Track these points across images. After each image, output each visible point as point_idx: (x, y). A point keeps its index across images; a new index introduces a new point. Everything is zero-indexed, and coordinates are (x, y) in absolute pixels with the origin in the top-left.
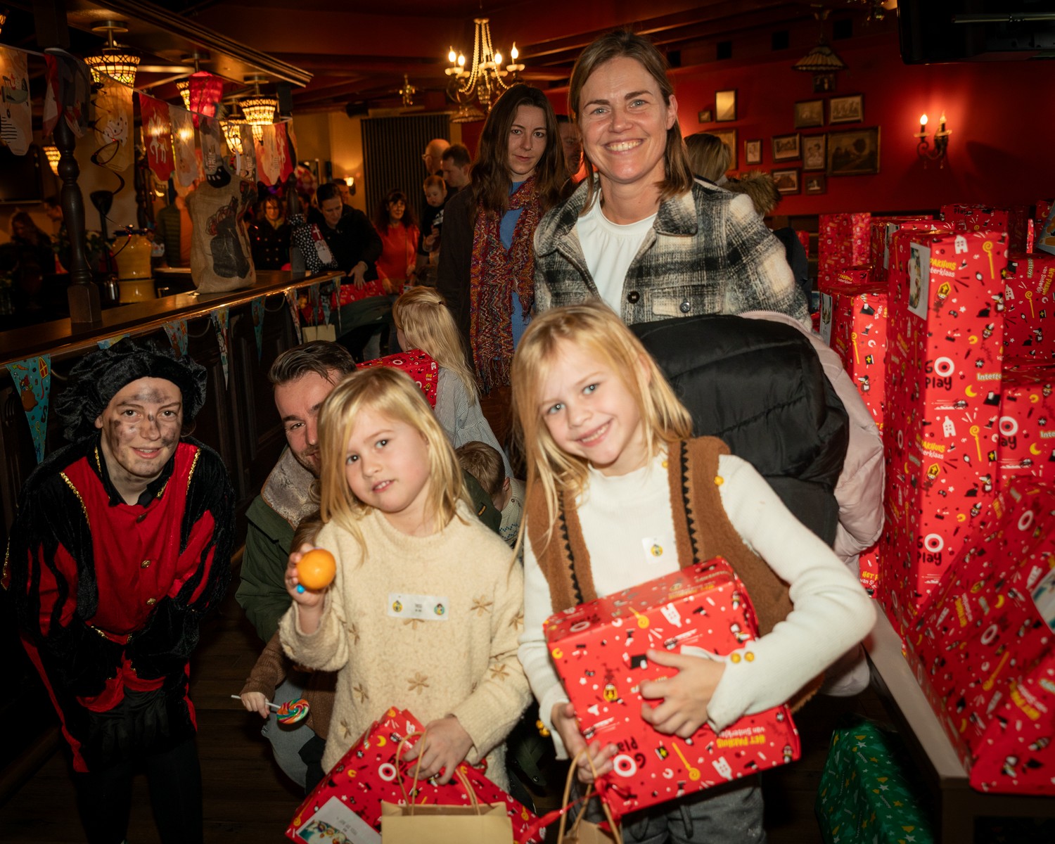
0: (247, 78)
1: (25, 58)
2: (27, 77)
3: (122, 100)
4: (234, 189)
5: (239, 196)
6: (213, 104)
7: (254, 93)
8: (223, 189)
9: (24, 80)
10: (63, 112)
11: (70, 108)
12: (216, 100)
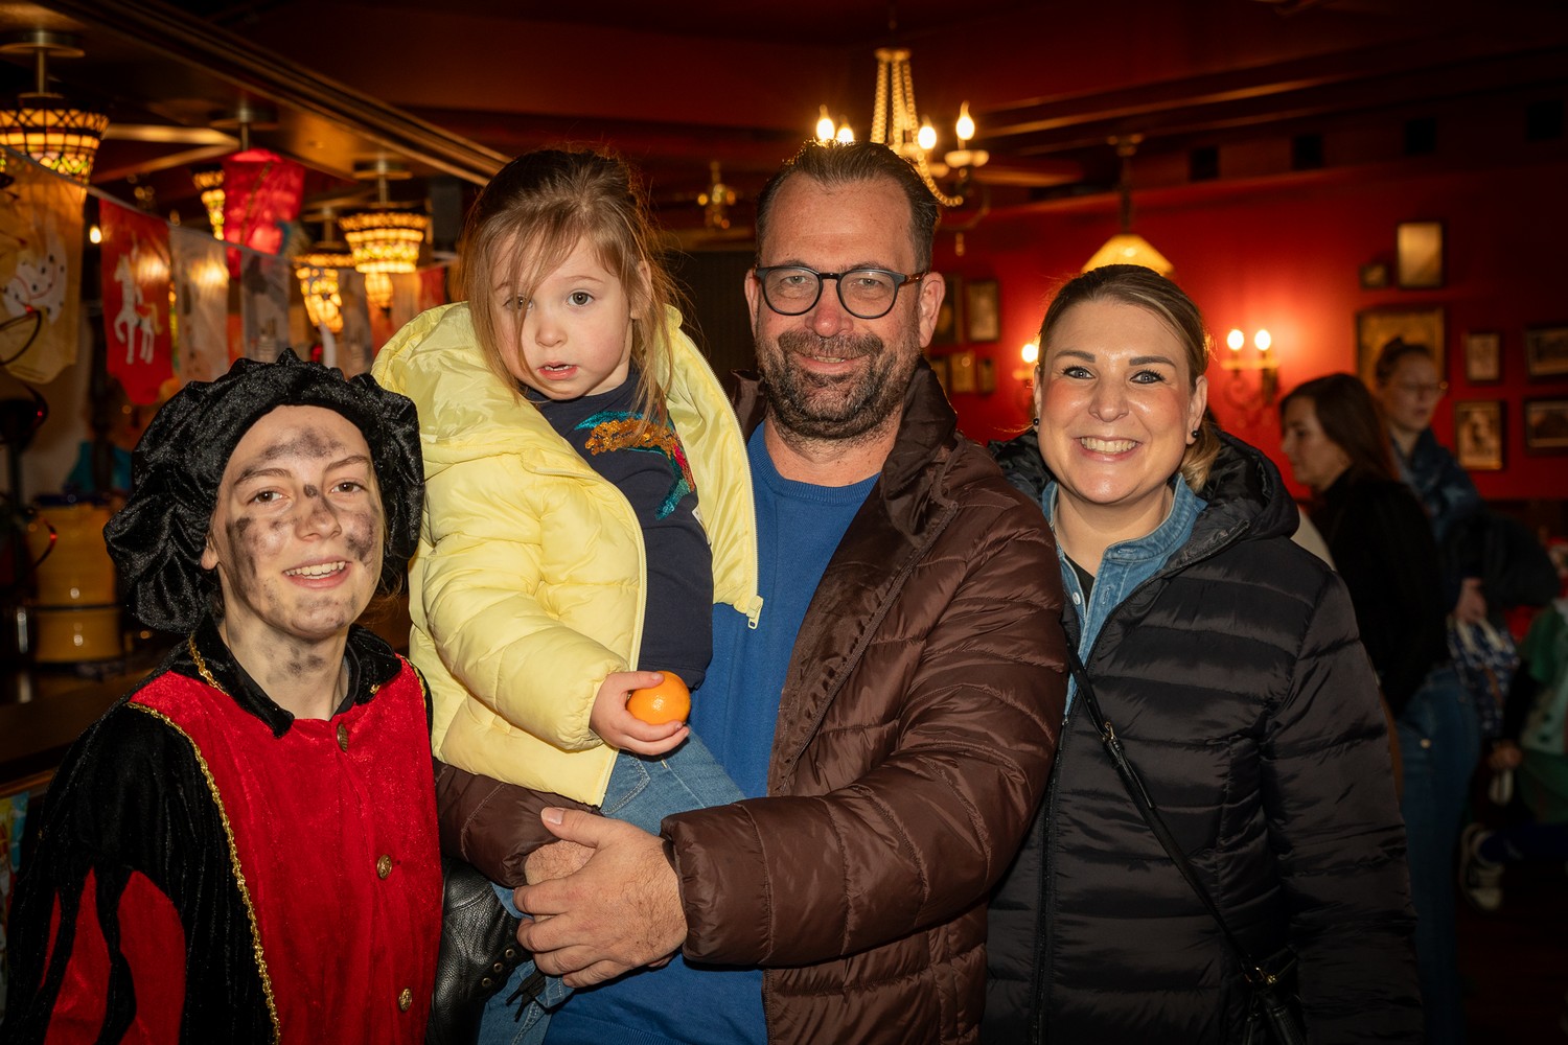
0: (361, 166)
3: (58, 215)
6: (276, 224)
7: (375, 198)
12: (284, 214)
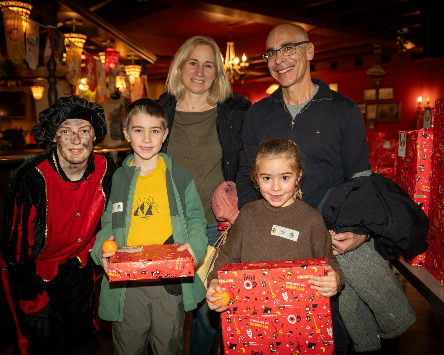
1: (38, 27)
2: (38, 36)
3: (77, 54)
4: (121, 101)
5: (124, 104)
6: (115, 63)
7: (131, 62)
8: (117, 101)
9: (37, 37)
10: (53, 54)
11: (56, 52)
12: (116, 61)
